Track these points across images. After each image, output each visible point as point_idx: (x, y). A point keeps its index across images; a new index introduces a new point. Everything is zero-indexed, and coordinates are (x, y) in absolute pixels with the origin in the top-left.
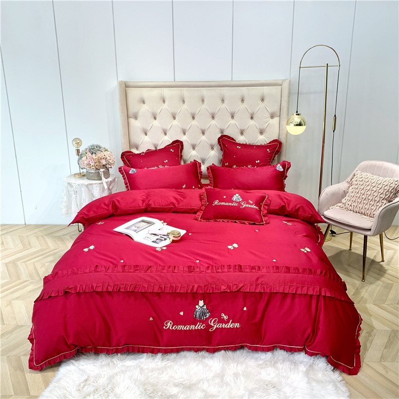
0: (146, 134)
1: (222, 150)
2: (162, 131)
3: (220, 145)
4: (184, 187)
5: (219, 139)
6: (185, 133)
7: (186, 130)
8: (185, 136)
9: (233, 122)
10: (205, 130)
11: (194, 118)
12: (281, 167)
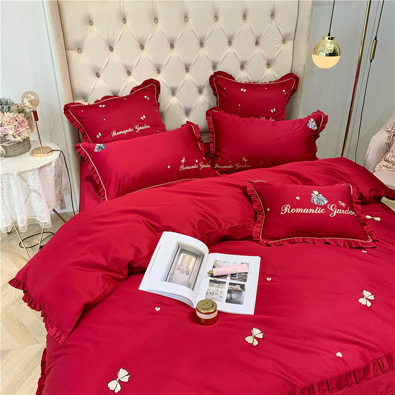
0: (98, 75)
3: (213, 88)
4: (183, 161)
5: (212, 78)
6: (159, 71)
7: (161, 66)
8: (160, 75)
9: (231, 50)
10: (190, 64)
11: (172, 46)
12: (314, 123)
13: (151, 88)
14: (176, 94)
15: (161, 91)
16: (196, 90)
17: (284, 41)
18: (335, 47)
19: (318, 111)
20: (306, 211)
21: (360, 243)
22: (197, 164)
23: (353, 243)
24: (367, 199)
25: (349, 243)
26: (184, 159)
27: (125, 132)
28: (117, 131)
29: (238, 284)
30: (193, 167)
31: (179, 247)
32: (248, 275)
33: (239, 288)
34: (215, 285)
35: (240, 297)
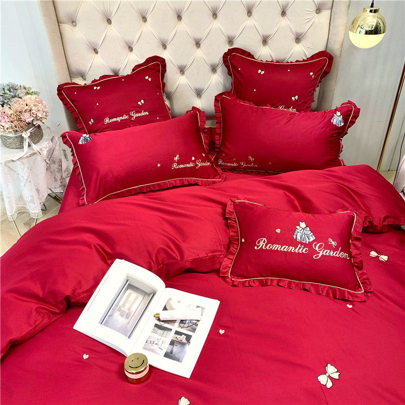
0: (96, 51)
1: (230, 74)
2: (123, 44)
3: (227, 66)
4: (176, 158)
5: (225, 56)
6: (164, 46)
7: (167, 41)
8: (166, 51)
9: (250, 22)
10: (200, 40)
11: (179, 17)
12: (341, 118)
13: (156, 66)
14: (186, 73)
15: (167, 69)
16: (208, 69)
17: (318, 10)
18: (378, 22)
19: (350, 102)
20: (285, 248)
21: (346, 293)
22: (194, 162)
23: (338, 292)
24: (379, 228)
25: (334, 291)
26: (178, 156)
27: (119, 119)
28: (110, 118)
29: (185, 334)
30: (188, 165)
31: (127, 281)
32: (199, 323)
33: (184, 340)
34: (160, 331)
35: (182, 351)
